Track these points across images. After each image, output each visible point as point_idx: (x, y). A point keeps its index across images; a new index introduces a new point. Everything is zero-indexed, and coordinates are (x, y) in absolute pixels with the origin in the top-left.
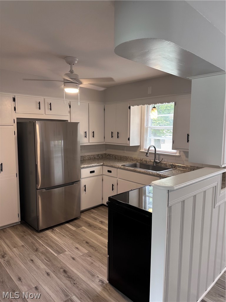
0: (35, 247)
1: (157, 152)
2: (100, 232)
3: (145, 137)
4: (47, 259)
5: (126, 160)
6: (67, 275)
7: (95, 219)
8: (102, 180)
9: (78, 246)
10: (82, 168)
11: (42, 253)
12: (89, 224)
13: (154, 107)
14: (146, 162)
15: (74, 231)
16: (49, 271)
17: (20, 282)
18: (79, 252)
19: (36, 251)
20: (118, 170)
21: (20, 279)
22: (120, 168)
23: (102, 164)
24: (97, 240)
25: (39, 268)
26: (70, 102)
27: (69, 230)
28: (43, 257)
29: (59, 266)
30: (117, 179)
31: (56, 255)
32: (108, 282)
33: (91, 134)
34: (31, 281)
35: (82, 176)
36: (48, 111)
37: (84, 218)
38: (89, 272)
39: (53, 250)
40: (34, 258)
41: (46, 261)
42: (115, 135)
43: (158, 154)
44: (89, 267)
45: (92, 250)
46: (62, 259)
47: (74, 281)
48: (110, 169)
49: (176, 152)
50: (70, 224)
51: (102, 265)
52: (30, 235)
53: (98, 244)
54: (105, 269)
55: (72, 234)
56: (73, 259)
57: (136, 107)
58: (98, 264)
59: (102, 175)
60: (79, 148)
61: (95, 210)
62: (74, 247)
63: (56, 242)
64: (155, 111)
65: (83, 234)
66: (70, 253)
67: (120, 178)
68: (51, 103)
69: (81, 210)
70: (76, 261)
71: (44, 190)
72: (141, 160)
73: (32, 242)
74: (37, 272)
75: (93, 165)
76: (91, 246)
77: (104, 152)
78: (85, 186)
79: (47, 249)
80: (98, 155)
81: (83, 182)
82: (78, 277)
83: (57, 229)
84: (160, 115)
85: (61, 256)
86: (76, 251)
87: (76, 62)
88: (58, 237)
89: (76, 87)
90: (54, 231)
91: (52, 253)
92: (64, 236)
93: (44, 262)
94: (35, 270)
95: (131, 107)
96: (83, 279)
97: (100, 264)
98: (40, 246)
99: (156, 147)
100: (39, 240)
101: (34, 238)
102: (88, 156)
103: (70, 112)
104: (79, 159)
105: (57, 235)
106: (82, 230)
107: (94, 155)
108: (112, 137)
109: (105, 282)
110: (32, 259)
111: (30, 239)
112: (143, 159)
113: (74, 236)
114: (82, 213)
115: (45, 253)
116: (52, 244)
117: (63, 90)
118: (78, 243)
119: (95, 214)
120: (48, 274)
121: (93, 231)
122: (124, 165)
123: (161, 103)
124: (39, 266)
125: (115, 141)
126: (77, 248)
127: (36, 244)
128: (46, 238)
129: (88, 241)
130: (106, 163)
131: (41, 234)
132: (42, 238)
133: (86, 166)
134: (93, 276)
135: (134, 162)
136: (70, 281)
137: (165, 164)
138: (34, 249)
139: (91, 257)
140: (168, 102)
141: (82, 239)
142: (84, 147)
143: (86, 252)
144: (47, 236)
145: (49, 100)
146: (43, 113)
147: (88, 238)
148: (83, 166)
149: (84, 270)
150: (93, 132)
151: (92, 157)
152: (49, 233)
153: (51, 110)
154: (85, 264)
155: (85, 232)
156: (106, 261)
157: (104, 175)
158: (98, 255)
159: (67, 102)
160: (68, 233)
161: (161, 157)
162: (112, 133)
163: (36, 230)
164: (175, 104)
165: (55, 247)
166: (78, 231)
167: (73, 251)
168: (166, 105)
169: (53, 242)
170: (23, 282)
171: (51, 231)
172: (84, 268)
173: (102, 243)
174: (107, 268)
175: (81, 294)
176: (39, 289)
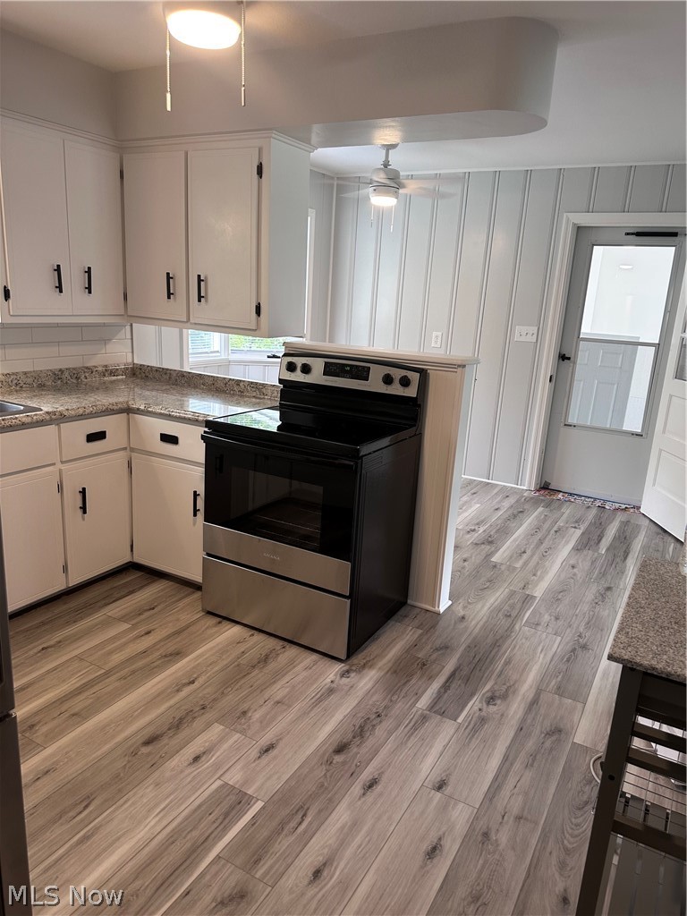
4: (293, 824)
6: (356, 740)
16: (357, 789)
17: (447, 843)
19: (245, 895)
21: (433, 851)
28: (283, 844)
29: (318, 773)
34: (423, 813)
38: (320, 701)
39: (226, 828)
45: (205, 718)
46: (279, 778)
47: (368, 719)
62: (188, 771)
66: (237, 767)
70: (279, 740)
74: (378, 819)
76: (179, 724)
79: (218, 857)
85: (259, 789)
86: (207, 763)
92: (86, 838)
94: (369, 833)
110: (308, 880)
115: (254, 849)
120: (372, 784)
124: (342, 828)
126: (195, 759)
134: (331, 690)
136: (373, 726)
141: (119, 763)
143: (217, 728)
170: (441, 833)
175: (404, 697)
176: (439, 779)
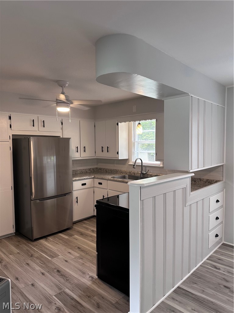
0: (30, 254)
1: (143, 165)
2: (92, 239)
3: (133, 150)
4: (42, 262)
5: (116, 173)
6: (60, 274)
7: (87, 229)
8: (94, 192)
9: (70, 251)
10: (74, 180)
11: (37, 258)
12: (81, 233)
13: (139, 124)
14: (134, 174)
15: (67, 239)
16: (43, 271)
18: (71, 256)
19: (31, 256)
20: (109, 181)
21: (17, 279)
22: (110, 180)
23: (93, 177)
24: (89, 245)
25: (34, 269)
26: (62, 119)
27: (62, 239)
28: (38, 261)
29: (53, 267)
30: (107, 190)
31: (50, 259)
32: (97, 277)
33: (82, 149)
34: (28, 280)
35: (75, 188)
36: (41, 128)
37: (76, 228)
38: (80, 270)
39: (47, 255)
40: (30, 262)
41: (41, 264)
42: (105, 149)
43: (144, 166)
44: (80, 267)
45: (83, 254)
46: (55, 262)
47: (67, 278)
48: (101, 181)
49: (160, 163)
50: (63, 234)
51: (92, 265)
52: (25, 244)
53: (89, 248)
54: (94, 268)
55: (65, 241)
56: (66, 261)
57: (123, 123)
58: (88, 264)
59: (94, 187)
60: (71, 163)
61: (87, 221)
62: (66, 252)
63: (49, 248)
64: (140, 127)
65: (76, 241)
66: (63, 257)
67: (110, 190)
68: (44, 121)
69: (73, 221)
70: (69, 263)
71: (38, 201)
72: (130, 173)
73: (27, 250)
74: (32, 273)
75: (85, 178)
76: (83, 251)
77: (96, 167)
78: (77, 198)
79: (41, 254)
80: (90, 169)
81: (75, 194)
82: (71, 275)
83: (50, 238)
84: (144, 131)
85: (55, 259)
86: (69, 255)
87: (67, 85)
88: (52, 244)
89: (67, 106)
90: (47, 240)
91: (46, 258)
92: (57, 243)
93: (39, 265)
94: (30, 271)
95: (119, 124)
96: (75, 276)
97: (91, 264)
98: (35, 252)
99: (142, 160)
100: (34, 248)
101: (28, 246)
102: (79, 170)
103: (62, 129)
104: (71, 173)
105: (51, 243)
106: (74, 238)
107: (86, 169)
108: (102, 151)
109: (95, 278)
110: (28, 263)
111: (25, 247)
112: (131, 171)
113: (66, 243)
114: (74, 224)
115: (40, 258)
116: (46, 250)
117: (56, 109)
118: (71, 249)
119: (87, 224)
120: (43, 274)
121: (84, 238)
122: (114, 177)
123: (144, 120)
124: (35, 268)
125: (105, 155)
126: (70, 253)
127: (31, 251)
128: (40, 246)
129: (80, 247)
130: (97, 176)
131: (35, 243)
132: (36, 246)
133: (77, 178)
134: (84, 273)
135: (123, 175)
136: (64, 278)
137: (151, 175)
138: (29, 255)
139: (82, 259)
140: (151, 119)
141: (74, 245)
142: (76, 162)
143: (78, 255)
144: (41, 244)
145: (42, 118)
146: (37, 130)
147: (80, 244)
148: (75, 179)
149: (76, 269)
150: (85, 147)
151: (84, 171)
152: (43, 241)
153: (44, 127)
154: (77, 265)
155: (77, 239)
156: (95, 261)
157: (95, 187)
158: (89, 257)
159: (59, 120)
160: (61, 241)
161: (148, 169)
162: (102, 147)
163: (31, 240)
164: (157, 121)
165: (49, 252)
166: (71, 239)
167: (66, 255)
168: (148, 121)
169: (47, 249)
170: (20, 281)
171: (45, 240)
172: (76, 268)
173: (92, 248)
174: (96, 267)
175: (73, 287)
176: (35, 285)
